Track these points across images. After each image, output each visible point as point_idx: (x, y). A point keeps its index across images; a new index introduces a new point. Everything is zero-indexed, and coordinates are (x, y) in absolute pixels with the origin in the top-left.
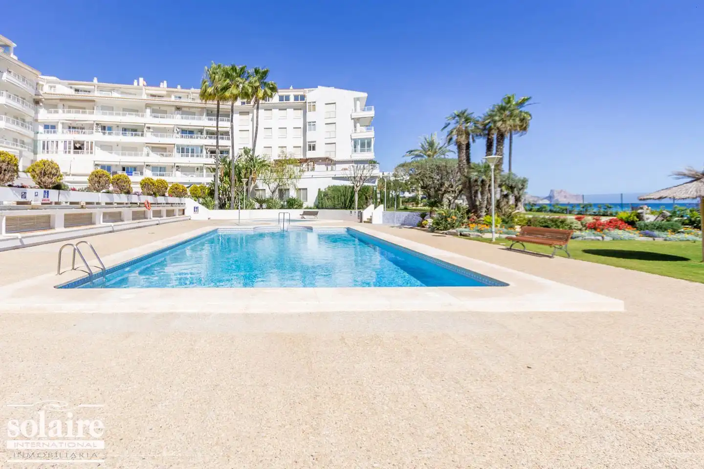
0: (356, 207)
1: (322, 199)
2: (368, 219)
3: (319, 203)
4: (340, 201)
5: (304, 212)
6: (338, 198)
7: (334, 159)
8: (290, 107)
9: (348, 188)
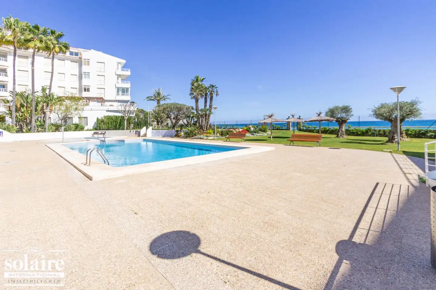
0: (125, 128)
1: (100, 124)
2: (143, 135)
3: (97, 126)
4: (112, 125)
5: (94, 132)
6: (111, 123)
7: (105, 99)
8: (68, 59)
9: (118, 117)
